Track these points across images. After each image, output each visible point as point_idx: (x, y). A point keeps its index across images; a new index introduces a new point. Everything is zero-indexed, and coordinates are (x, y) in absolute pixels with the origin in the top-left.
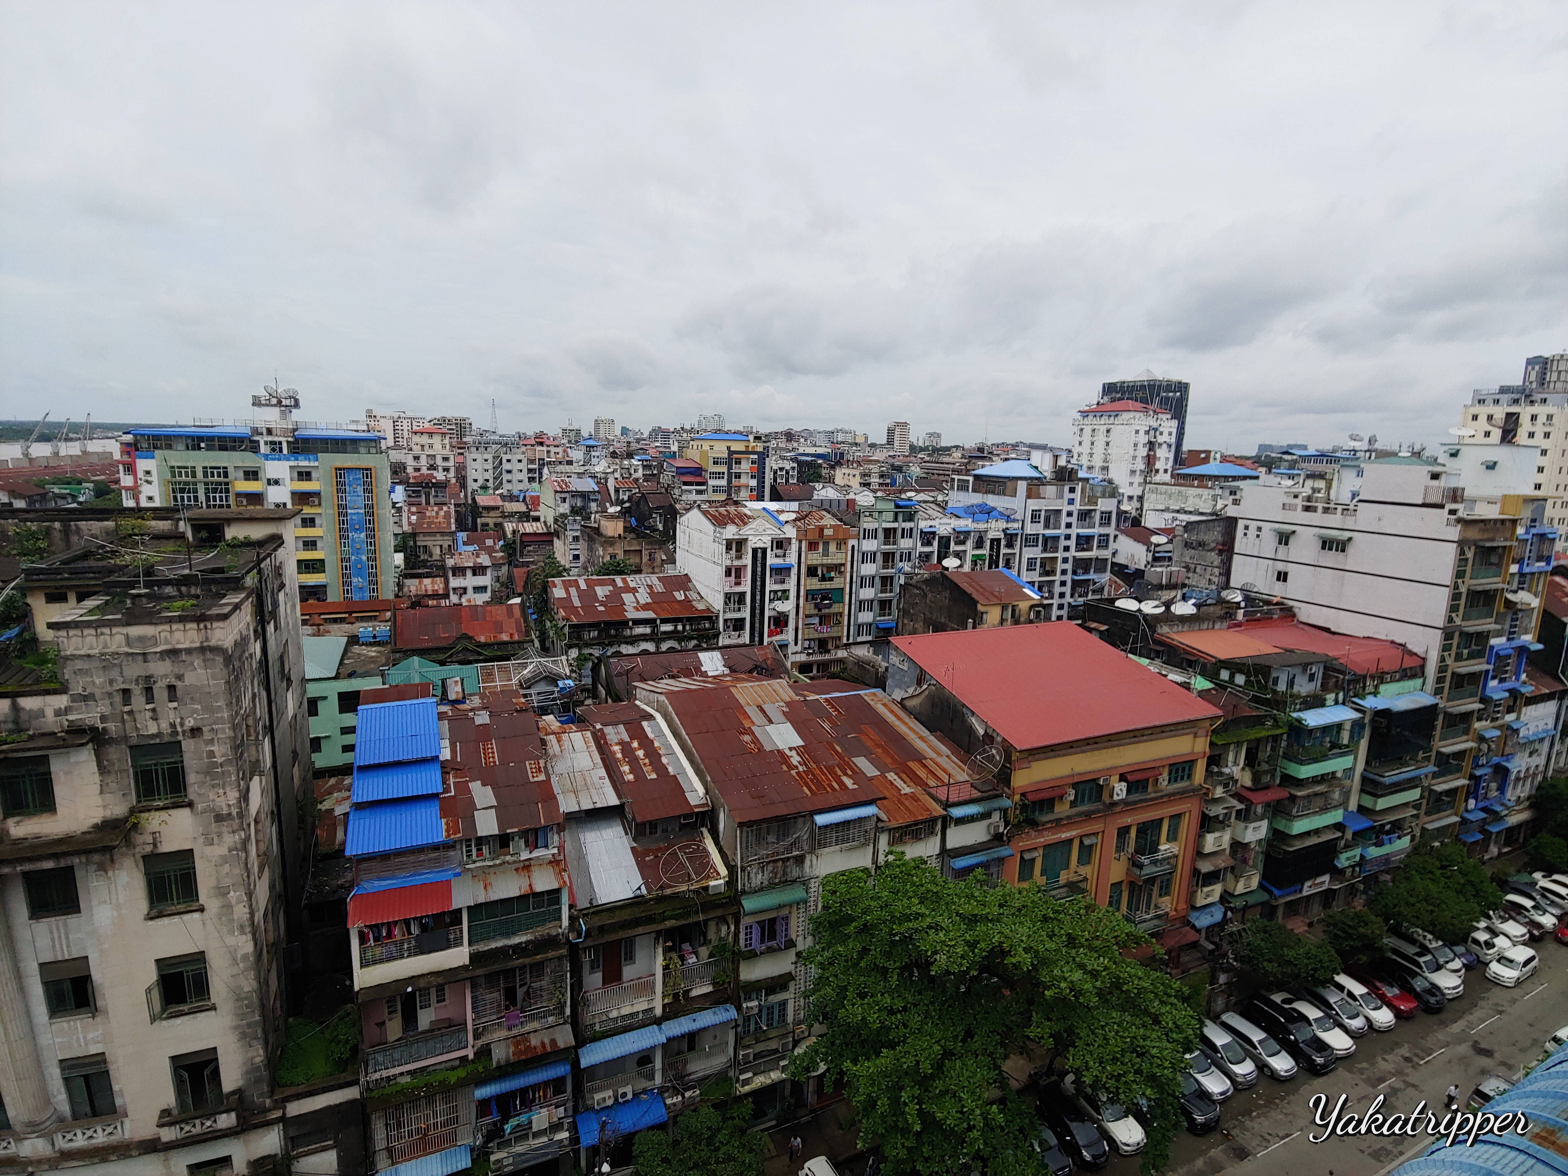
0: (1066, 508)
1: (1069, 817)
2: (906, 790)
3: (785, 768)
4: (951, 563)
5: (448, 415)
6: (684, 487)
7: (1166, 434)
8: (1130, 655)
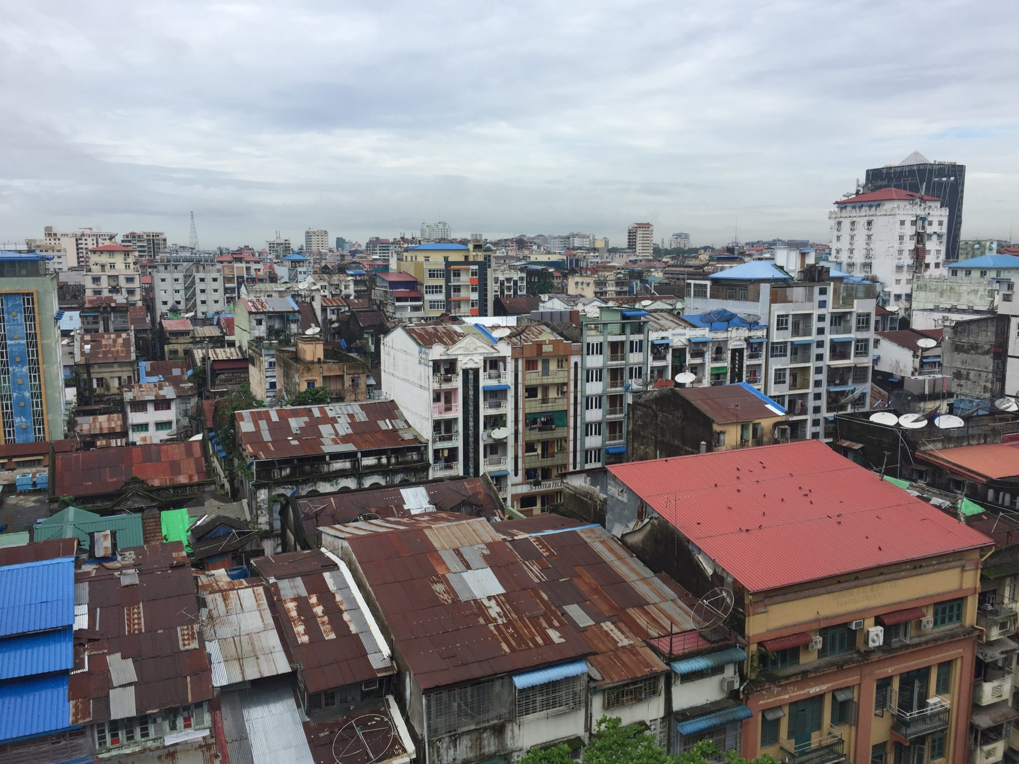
0: (817, 312)
1: (816, 669)
2: (624, 642)
3: (481, 621)
4: (686, 378)
5: (138, 231)
6: (397, 304)
7: (935, 224)
8: (886, 477)
